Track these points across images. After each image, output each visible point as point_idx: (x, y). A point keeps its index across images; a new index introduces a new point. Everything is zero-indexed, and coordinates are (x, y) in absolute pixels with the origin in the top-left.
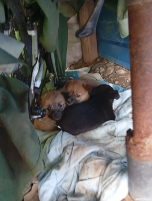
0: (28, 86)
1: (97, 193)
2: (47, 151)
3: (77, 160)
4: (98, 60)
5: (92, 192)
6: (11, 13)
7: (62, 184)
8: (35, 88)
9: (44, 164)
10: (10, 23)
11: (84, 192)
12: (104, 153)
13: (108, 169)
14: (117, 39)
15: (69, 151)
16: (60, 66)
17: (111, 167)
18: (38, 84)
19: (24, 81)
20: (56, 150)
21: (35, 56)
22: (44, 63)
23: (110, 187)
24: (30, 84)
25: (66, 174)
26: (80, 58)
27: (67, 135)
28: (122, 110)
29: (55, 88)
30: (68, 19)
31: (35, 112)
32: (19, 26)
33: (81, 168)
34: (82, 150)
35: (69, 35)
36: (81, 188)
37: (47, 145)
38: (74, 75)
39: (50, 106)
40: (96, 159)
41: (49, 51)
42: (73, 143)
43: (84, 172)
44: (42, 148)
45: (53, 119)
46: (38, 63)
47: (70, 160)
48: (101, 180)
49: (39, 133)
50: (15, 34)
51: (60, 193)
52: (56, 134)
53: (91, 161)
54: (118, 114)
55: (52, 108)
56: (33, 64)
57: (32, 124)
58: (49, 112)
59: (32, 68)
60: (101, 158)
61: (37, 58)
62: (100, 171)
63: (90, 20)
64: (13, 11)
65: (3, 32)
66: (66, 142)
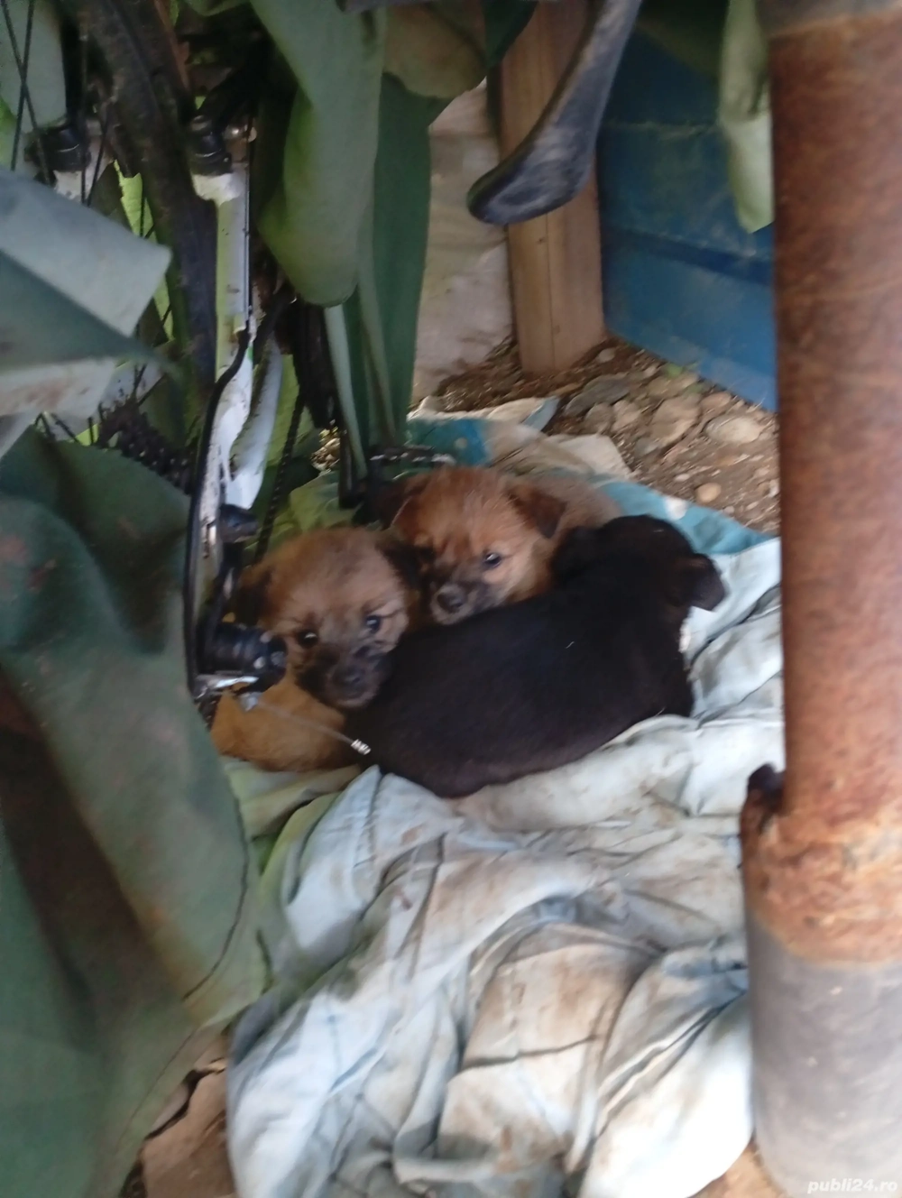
0: (186, 501)
1: (569, 1139)
2: (287, 884)
3: (459, 942)
4: (606, 356)
5: (536, 1130)
6: (98, 66)
7: (366, 1081)
8: (227, 511)
9: (267, 959)
10: (94, 126)
11: (492, 1133)
12: (615, 909)
13: (637, 1003)
14: (718, 232)
15: (412, 888)
16: (377, 387)
17: (654, 988)
18: (245, 490)
19: (164, 470)
20: (336, 878)
21: (230, 324)
22: (283, 366)
23: (645, 1105)
24: (194, 489)
25: (393, 1020)
26: (497, 342)
27: (402, 792)
28: (732, 658)
29: (348, 515)
30: (437, 105)
31: (221, 651)
32: (146, 143)
33: (477, 989)
34: (491, 887)
35: (435, 207)
36: (474, 1108)
37: (285, 848)
38: (460, 444)
39: (311, 623)
40: (570, 940)
41: (313, 299)
42: (440, 842)
43: (499, 1014)
44: (253, 868)
45: (326, 702)
46: (247, 363)
47: (418, 939)
48: (593, 1067)
49: (243, 781)
50: (119, 193)
51: (351, 1131)
52: (343, 787)
53: (541, 950)
54: (710, 681)
55: (327, 632)
56: (220, 372)
57: (202, 725)
58: (307, 657)
59: (214, 392)
60: (601, 935)
61: (244, 336)
62: (590, 1009)
63: (555, 117)
64: (110, 57)
65: (53, 180)
66: (398, 836)
